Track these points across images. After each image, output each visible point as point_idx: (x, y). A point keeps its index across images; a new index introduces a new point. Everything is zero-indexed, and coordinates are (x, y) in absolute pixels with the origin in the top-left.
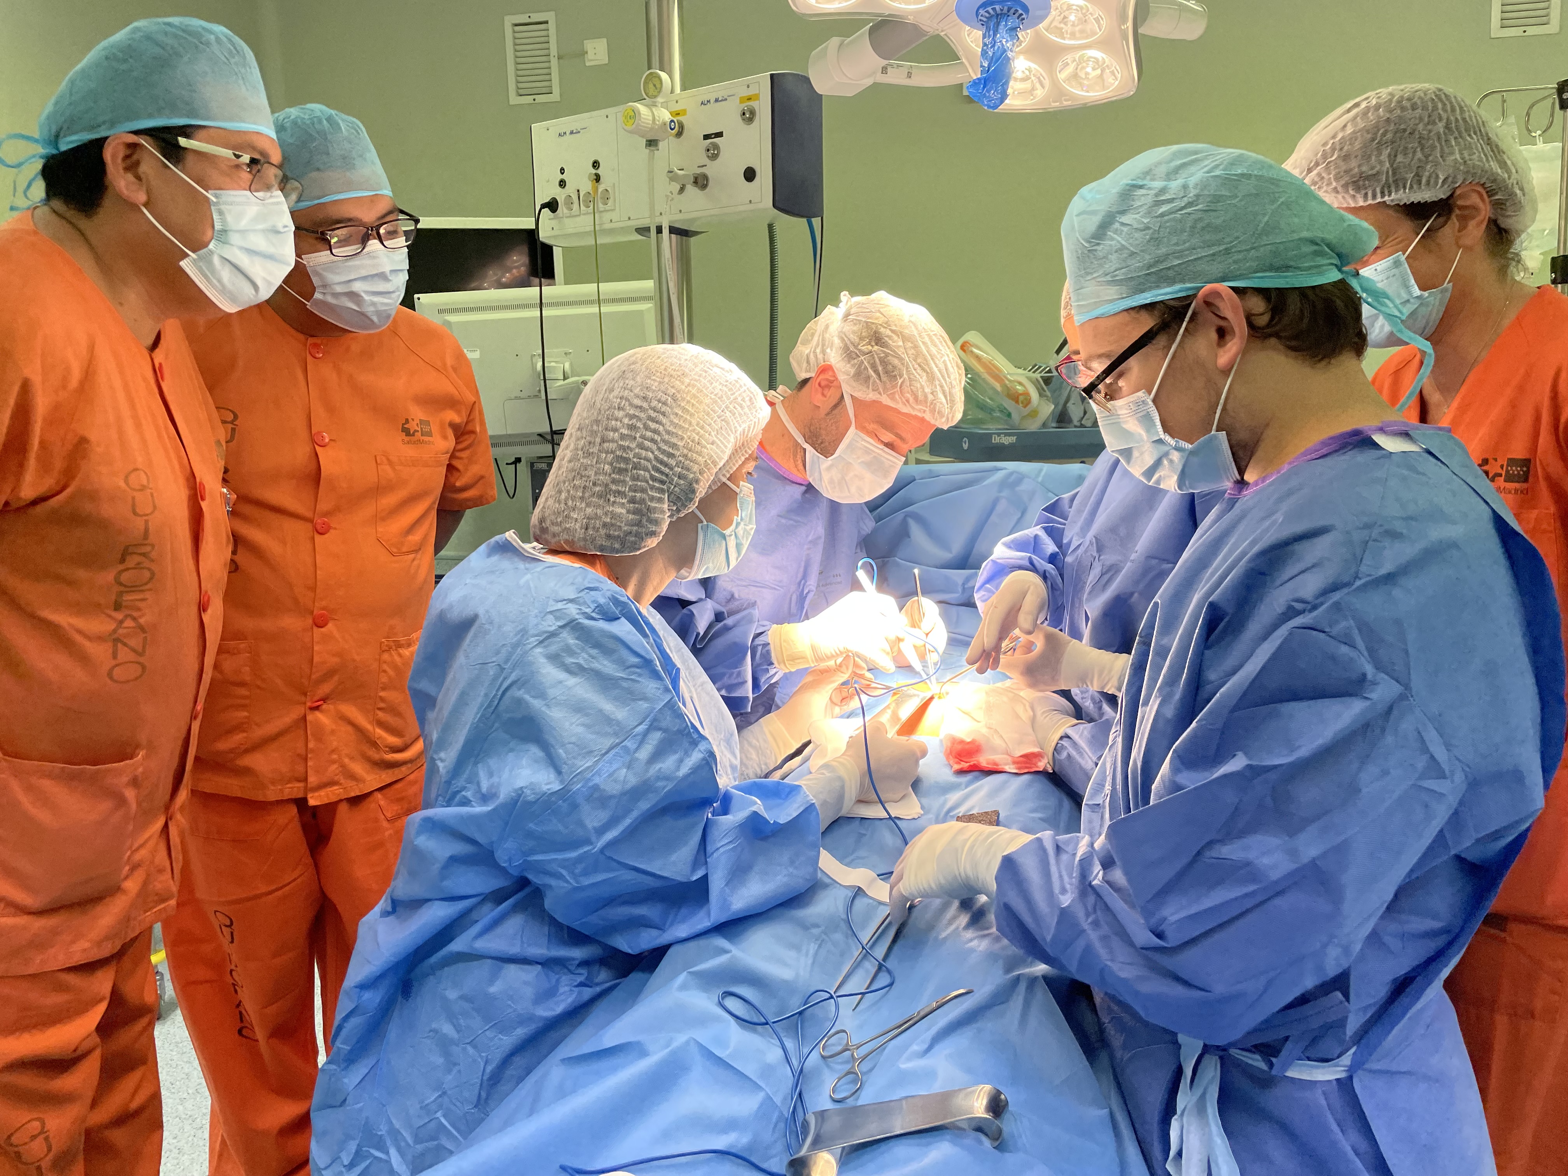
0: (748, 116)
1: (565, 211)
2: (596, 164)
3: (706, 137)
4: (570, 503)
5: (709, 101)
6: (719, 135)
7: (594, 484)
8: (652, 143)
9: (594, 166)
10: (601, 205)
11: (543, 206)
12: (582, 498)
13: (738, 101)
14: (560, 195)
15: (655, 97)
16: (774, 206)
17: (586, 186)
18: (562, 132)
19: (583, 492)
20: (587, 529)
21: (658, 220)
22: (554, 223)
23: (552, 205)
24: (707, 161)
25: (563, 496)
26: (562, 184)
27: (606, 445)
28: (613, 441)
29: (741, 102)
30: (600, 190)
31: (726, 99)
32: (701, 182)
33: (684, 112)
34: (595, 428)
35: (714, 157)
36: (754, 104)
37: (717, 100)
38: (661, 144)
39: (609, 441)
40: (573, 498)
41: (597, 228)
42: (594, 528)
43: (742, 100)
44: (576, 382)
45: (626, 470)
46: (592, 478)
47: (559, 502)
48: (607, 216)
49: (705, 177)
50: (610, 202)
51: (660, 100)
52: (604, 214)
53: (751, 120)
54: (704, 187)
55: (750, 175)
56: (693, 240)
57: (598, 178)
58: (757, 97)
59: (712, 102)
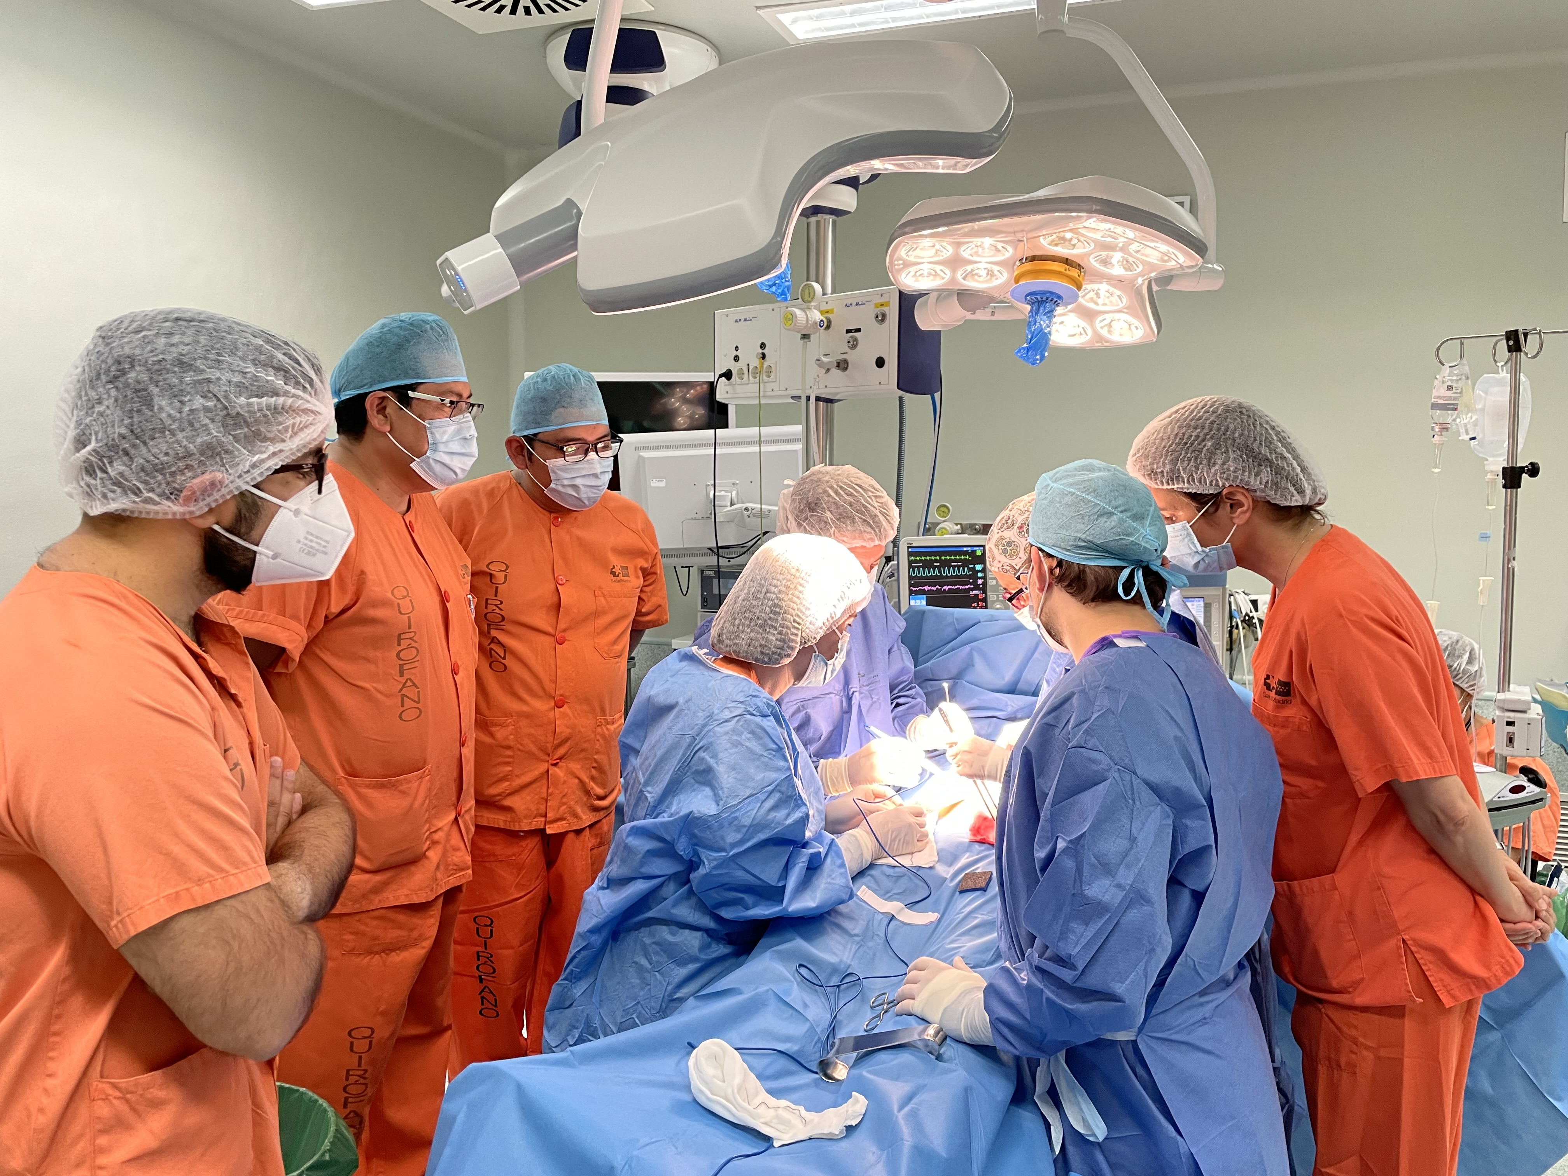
0: (882, 318)
1: (738, 380)
2: (763, 346)
3: (848, 331)
4: (741, 628)
5: (851, 305)
6: (858, 330)
8: (805, 337)
9: (761, 347)
10: (765, 377)
11: (721, 376)
13: (873, 306)
14: (734, 367)
15: (809, 302)
16: (898, 388)
17: (755, 362)
18: (738, 318)
19: (750, 622)
20: (750, 646)
21: (808, 392)
22: (728, 388)
23: (728, 375)
24: (847, 350)
26: (736, 358)
29: (876, 307)
30: (765, 366)
31: (864, 304)
32: (842, 365)
33: (832, 311)
34: (763, 582)
35: (854, 346)
36: (886, 309)
37: (857, 304)
38: (812, 337)
41: (762, 394)
42: (754, 646)
43: (876, 305)
44: (740, 508)
45: (779, 613)
46: (758, 614)
48: (769, 386)
49: (846, 362)
50: (773, 375)
51: (813, 304)
52: (768, 384)
53: (883, 320)
54: (845, 369)
55: (880, 362)
56: (836, 404)
57: (764, 356)
58: (887, 304)
59: (854, 304)
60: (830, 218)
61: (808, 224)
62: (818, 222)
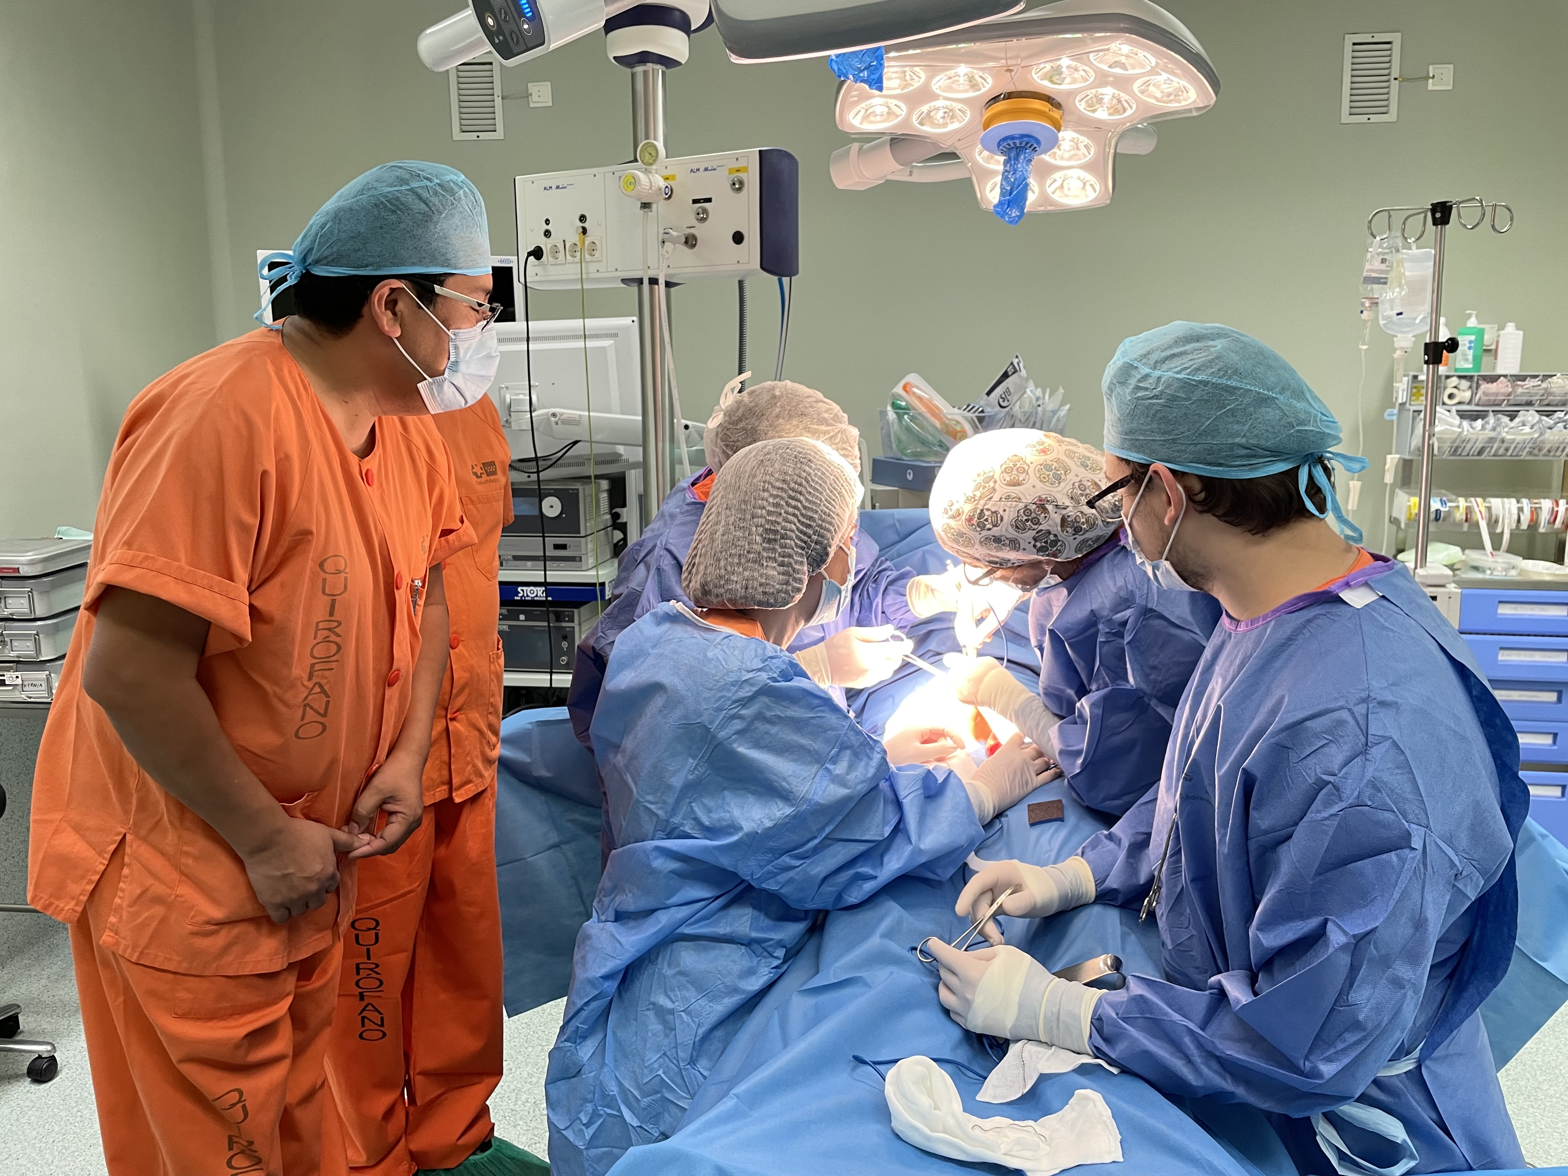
0: (738, 186)
1: (551, 259)
2: (583, 218)
3: (695, 201)
4: (729, 568)
5: (698, 170)
6: (709, 200)
7: (748, 552)
8: (646, 206)
9: (581, 220)
10: (587, 256)
11: (530, 254)
12: (739, 564)
13: (727, 172)
14: (543, 242)
15: (651, 164)
16: (762, 267)
17: (573, 237)
18: (548, 186)
19: (740, 559)
20: (746, 588)
21: (652, 273)
22: (539, 270)
23: (537, 253)
24: (695, 222)
25: (722, 563)
26: (547, 234)
27: (756, 520)
28: (761, 516)
29: (730, 173)
30: (587, 243)
31: (715, 169)
32: (690, 241)
33: (673, 177)
34: (743, 507)
35: (703, 220)
36: (743, 176)
37: (706, 169)
38: (654, 206)
39: (758, 517)
40: (732, 564)
41: (584, 276)
42: (752, 588)
43: (731, 171)
44: (546, 414)
45: (775, 540)
46: (747, 547)
47: (720, 569)
48: (593, 267)
49: (694, 238)
50: (597, 254)
51: (654, 167)
52: (590, 264)
53: (739, 189)
54: (694, 246)
55: (738, 238)
56: (673, 289)
57: (584, 231)
58: (745, 169)
59: (702, 169)
60: (660, 69)
61: (633, 75)
62: (645, 73)
